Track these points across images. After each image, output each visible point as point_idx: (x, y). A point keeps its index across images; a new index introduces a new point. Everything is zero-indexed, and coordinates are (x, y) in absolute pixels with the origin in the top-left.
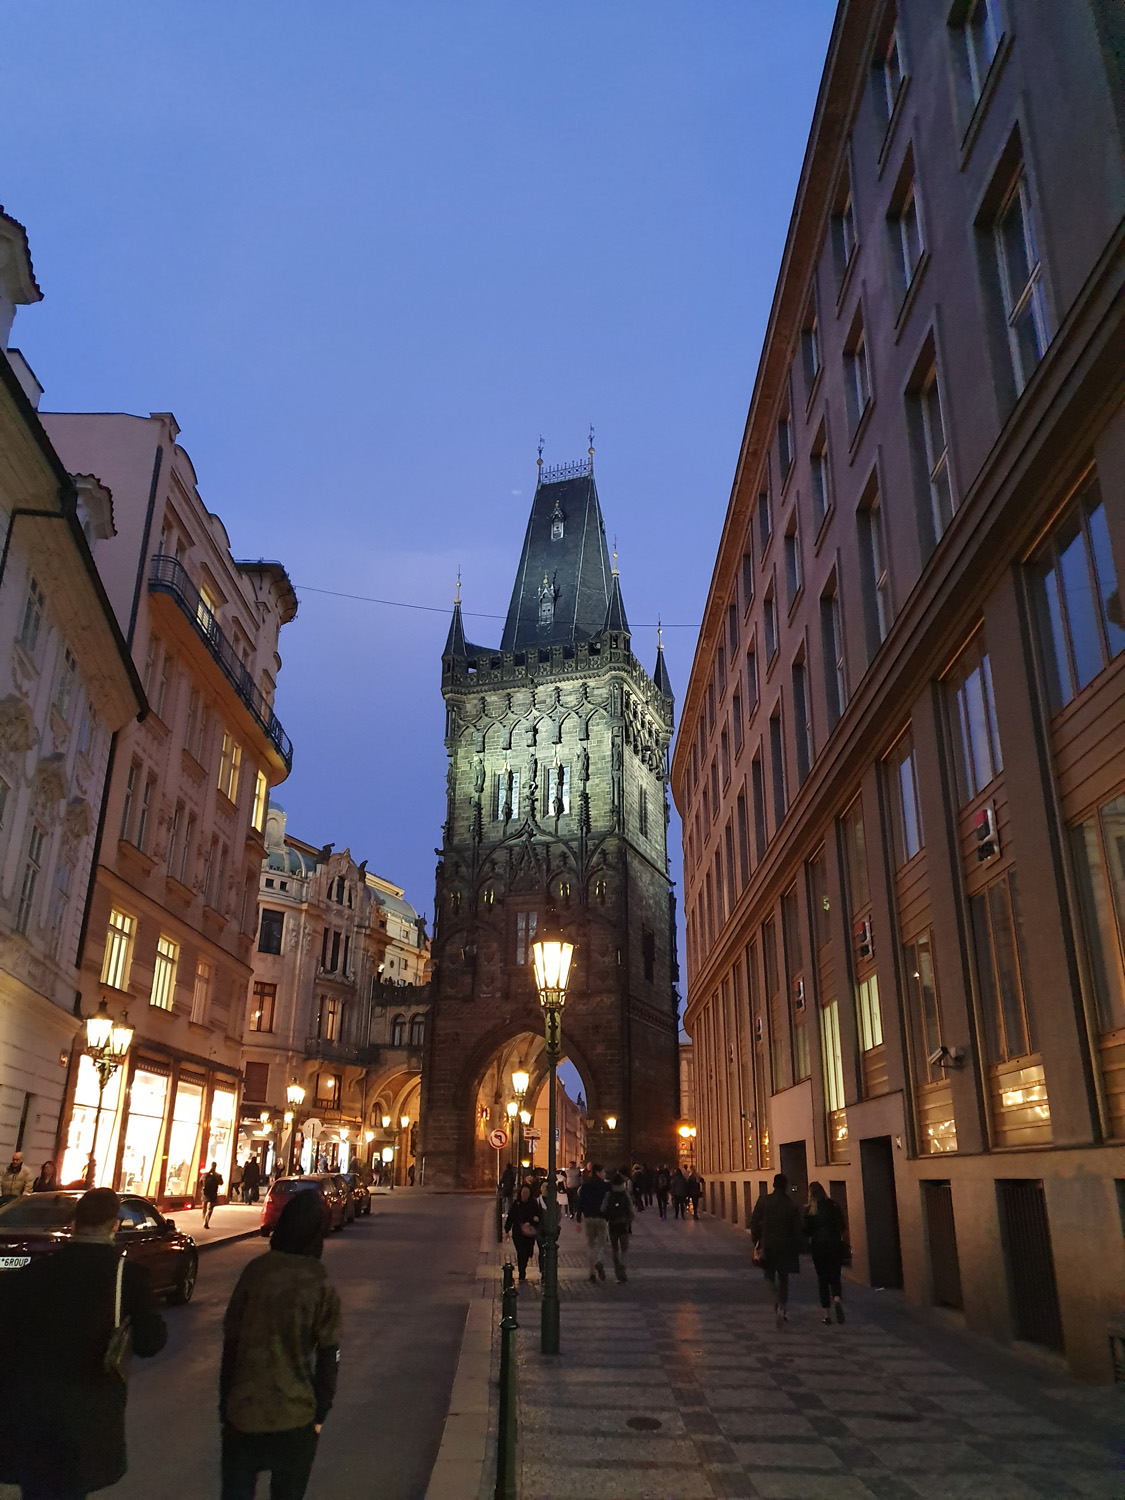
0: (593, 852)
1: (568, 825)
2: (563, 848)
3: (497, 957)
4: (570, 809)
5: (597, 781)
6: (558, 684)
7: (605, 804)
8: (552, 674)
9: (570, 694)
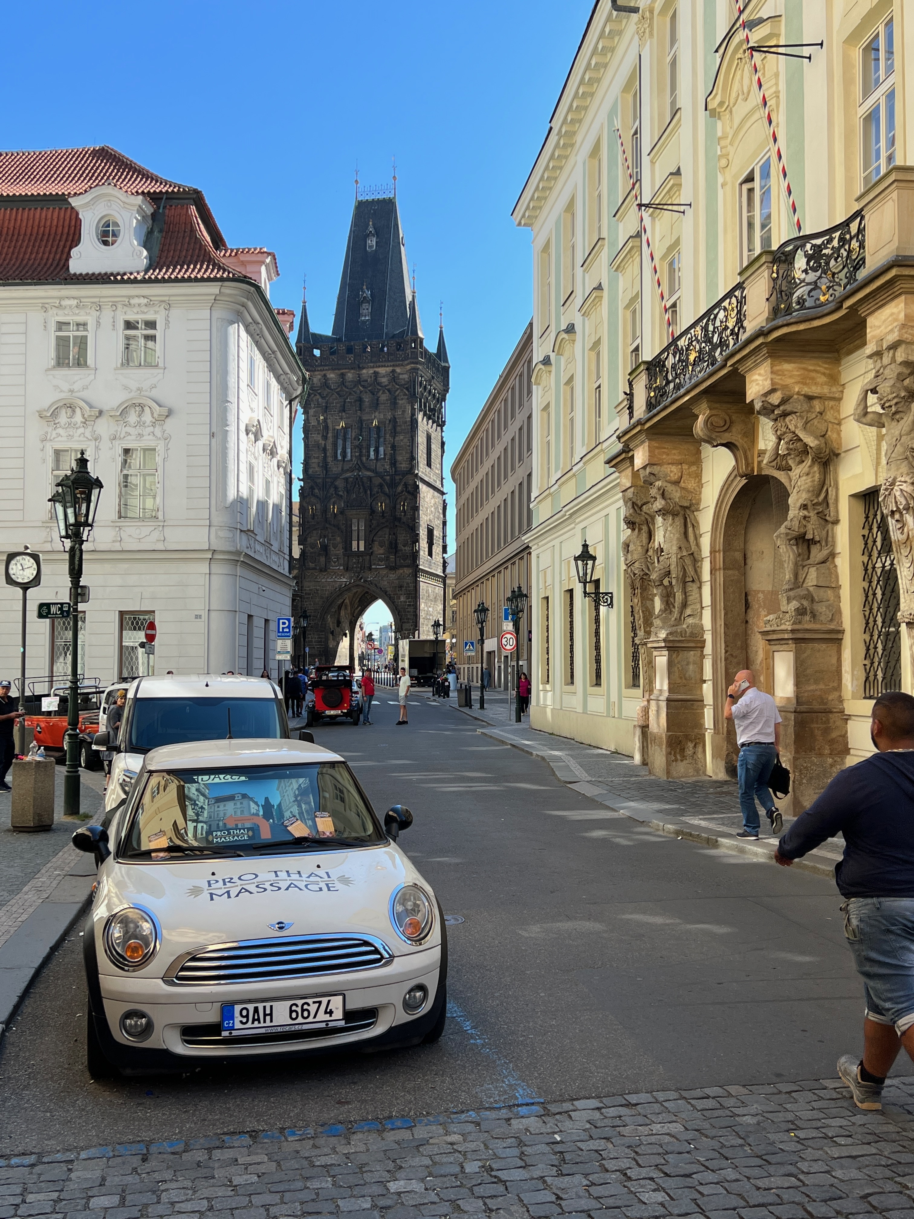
0: (399, 483)
1: (383, 465)
2: (380, 480)
3: (340, 546)
4: (385, 454)
5: (402, 437)
6: (376, 369)
7: (406, 453)
8: (371, 362)
9: (384, 377)
